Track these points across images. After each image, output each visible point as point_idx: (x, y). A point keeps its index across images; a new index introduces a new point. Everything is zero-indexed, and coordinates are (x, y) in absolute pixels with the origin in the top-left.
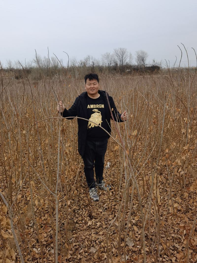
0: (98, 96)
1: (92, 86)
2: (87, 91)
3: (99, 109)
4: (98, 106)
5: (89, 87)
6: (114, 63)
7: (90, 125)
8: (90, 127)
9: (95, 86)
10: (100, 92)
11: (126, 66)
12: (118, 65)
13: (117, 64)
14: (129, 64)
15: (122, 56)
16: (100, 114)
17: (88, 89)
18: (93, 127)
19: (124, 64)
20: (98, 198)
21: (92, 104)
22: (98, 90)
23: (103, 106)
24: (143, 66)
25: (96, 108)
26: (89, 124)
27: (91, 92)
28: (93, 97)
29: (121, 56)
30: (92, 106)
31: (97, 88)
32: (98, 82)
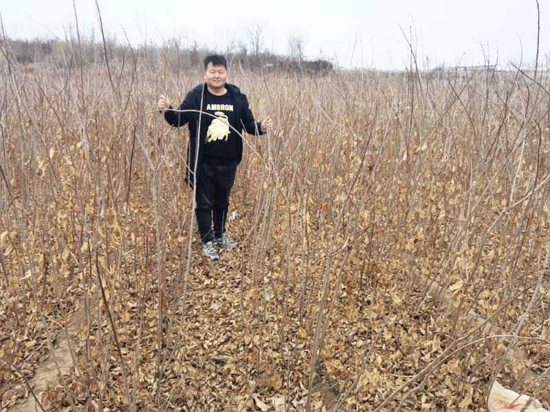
0: (225, 91)
1: (217, 75)
2: (207, 81)
3: (226, 112)
4: (223, 107)
5: (212, 76)
6: (240, 46)
7: (210, 137)
8: (210, 140)
9: (222, 76)
10: (226, 86)
11: (264, 55)
12: (248, 53)
13: (245, 51)
14: (270, 53)
15: (257, 33)
16: (226, 120)
17: (210, 79)
18: (215, 140)
19: (262, 51)
20: (218, 257)
21: (214, 104)
22: (224, 83)
23: (230, 108)
24: (300, 60)
25: (220, 111)
26: (208, 135)
27: (215, 84)
28: (217, 92)
29: (255, 33)
30: (214, 107)
31: (224, 80)
32: (226, 69)
